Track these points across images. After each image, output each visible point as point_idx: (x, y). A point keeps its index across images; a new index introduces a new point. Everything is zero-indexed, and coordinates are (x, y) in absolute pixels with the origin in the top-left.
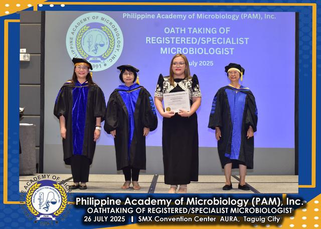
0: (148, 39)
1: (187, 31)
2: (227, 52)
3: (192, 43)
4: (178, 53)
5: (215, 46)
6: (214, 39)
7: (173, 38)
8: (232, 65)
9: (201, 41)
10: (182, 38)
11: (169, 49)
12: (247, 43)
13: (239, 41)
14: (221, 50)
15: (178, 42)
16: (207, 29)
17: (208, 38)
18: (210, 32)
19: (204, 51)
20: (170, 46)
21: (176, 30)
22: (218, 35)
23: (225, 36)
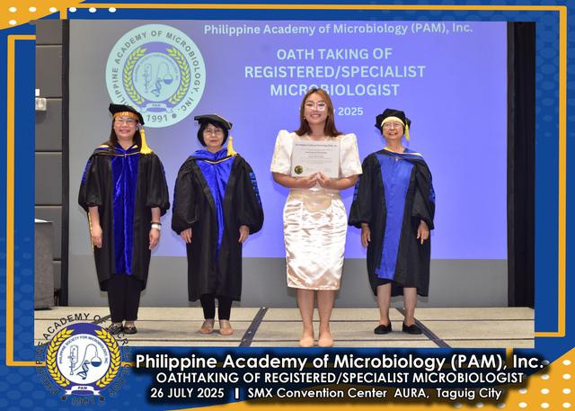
0: (249, 70)
1: (317, 54)
2: (386, 92)
3: (326, 76)
4: (301, 94)
5: (366, 82)
6: (364, 69)
7: (292, 68)
8: (388, 113)
9: (341, 73)
10: (307, 68)
11: (285, 86)
12: (421, 75)
13: (408, 72)
14: (377, 88)
15: (301, 74)
16: (351, 51)
17: (353, 68)
18: (356, 57)
19: (346, 91)
20: (288, 81)
21: (297, 54)
22: (371, 62)
23: (384, 63)
